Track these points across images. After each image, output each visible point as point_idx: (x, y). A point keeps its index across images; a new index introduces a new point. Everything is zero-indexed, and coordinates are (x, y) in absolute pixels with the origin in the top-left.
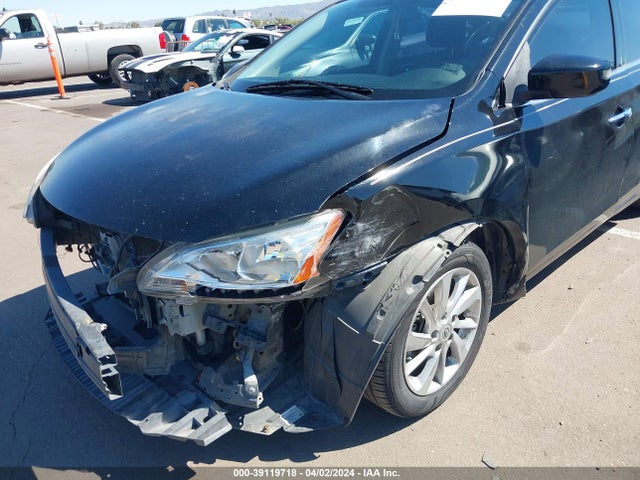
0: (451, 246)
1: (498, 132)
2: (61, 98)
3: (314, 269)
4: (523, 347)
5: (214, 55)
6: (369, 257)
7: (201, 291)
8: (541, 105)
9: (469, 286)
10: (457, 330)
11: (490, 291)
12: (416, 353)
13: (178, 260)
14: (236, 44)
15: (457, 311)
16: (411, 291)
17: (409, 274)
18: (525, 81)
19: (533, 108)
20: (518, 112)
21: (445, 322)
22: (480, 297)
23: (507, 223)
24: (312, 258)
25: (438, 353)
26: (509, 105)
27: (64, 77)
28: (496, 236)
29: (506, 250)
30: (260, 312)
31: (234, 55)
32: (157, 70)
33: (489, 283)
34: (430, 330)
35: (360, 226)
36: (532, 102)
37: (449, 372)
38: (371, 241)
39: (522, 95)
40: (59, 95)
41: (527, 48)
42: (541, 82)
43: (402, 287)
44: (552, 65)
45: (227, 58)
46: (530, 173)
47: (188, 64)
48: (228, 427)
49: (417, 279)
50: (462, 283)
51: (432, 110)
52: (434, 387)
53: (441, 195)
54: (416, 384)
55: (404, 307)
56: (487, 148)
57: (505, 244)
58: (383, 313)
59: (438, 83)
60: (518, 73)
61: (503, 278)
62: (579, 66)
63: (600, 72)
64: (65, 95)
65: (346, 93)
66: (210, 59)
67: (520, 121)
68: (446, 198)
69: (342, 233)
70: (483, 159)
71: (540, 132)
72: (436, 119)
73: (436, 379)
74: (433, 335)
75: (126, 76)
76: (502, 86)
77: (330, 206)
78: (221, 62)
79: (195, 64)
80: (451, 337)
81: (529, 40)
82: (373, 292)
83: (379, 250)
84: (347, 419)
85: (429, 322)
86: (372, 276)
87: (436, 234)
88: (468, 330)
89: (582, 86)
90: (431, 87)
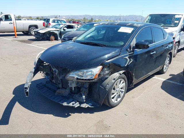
0: (120, 74)
1: (129, 55)
2: (16, 37)
3: (97, 76)
4: (133, 97)
5: (59, 29)
6: (106, 75)
7: (77, 79)
8: (137, 50)
9: (123, 83)
10: (121, 91)
11: (127, 84)
12: (113, 94)
13: (74, 73)
14: (65, 27)
15: (121, 87)
16: (113, 81)
17: (113, 78)
18: (134, 45)
19: (136, 50)
20: (133, 51)
21: (119, 89)
22: (125, 85)
23: (130, 71)
24: (97, 74)
25: (117, 95)
26: (131, 50)
27: (17, 32)
28: (128, 74)
29: (130, 77)
30: (86, 84)
31: (64, 30)
32: (44, 32)
33: (127, 82)
34: (116, 90)
35: (105, 69)
36: (136, 49)
37: (119, 99)
38: (107, 72)
39: (134, 48)
40: (15, 37)
41: (135, 39)
42: (137, 46)
43: (112, 80)
44: (139, 43)
45: (62, 30)
46: (135, 63)
47: (52, 31)
48: (79, 105)
49: (114, 79)
50: (122, 82)
51: (118, 50)
52: (116, 102)
53: (118, 65)
54: (113, 100)
55: (112, 84)
56: (127, 57)
57: (130, 76)
58: (108, 85)
59: (119, 45)
60: (133, 44)
61: (130, 82)
62: (144, 44)
63: (148, 45)
64: (17, 37)
65: (101, 46)
66: (58, 30)
67: (134, 53)
68: (119, 66)
69: (102, 70)
70: (127, 59)
71: (137, 55)
72: (118, 52)
73: (116, 100)
74: (116, 91)
75: (35, 33)
76: (130, 46)
77: (101, 65)
78: (61, 31)
79: (54, 32)
80: (119, 92)
81: (135, 38)
82: (106, 81)
83: (108, 74)
84: (101, 105)
85: (116, 88)
86: (107, 78)
87: (118, 72)
88: (123, 91)
89: (145, 47)
90: (117, 46)
